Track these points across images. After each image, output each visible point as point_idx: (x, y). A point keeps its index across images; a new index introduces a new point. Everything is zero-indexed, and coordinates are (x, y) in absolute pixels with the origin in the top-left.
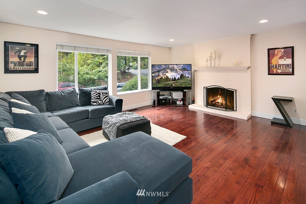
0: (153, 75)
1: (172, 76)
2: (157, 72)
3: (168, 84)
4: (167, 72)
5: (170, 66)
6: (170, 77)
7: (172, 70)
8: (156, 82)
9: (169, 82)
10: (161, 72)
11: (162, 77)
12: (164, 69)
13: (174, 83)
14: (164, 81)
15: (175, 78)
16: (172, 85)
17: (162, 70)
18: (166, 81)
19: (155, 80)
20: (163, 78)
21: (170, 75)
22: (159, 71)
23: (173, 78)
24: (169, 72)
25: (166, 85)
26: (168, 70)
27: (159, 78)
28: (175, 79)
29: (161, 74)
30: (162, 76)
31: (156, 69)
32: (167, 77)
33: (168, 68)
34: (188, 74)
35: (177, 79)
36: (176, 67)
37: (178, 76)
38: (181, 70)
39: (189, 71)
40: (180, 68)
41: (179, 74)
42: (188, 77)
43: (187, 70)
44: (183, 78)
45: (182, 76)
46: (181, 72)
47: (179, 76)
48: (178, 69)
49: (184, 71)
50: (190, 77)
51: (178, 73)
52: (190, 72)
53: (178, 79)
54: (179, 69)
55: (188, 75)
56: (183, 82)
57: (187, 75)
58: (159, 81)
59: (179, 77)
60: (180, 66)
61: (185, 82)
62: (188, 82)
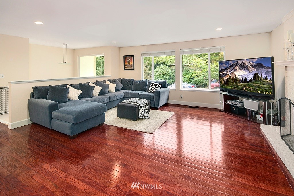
1: (242, 76)
2: (224, 69)
3: (238, 87)
4: (236, 70)
5: (239, 62)
6: (239, 77)
7: (243, 67)
8: (224, 83)
9: (238, 84)
10: (229, 70)
11: (230, 77)
12: (232, 66)
13: (245, 86)
14: (232, 82)
15: (246, 79)
16: (242, 89)
17: (229, 67)
18: (235, 82)
19: (223, 79)
20: (232, 78)
21: (240, 74)
22: (226, 69)
23: (244, 78)
24: (238, 69)
25: (234, 88)
26: (237, 68)
27: (227, 77)
28: (245, 81)
29: (229, 73)
30: (230, 75)
32: (236, 77)
33: (237, 65)
34: (267, 73)
35: (248, 80)
36: (246, 63)
37: (250, 77)
38: (255, 67)
39: (268, 68)
40: (252, 64)
41: (251, 73)
42: (267, 79)
43: (264, 67)
44: (258, 80)
45: (256, 76)
46: (254, 71)
47: (252, 76)
48: (249, 66)
49: (259, 68)
50: (269, 78)
51: (251, 71)
53: (251, 81)
54: (251, 65)
55: (266, 76)
56: (258, 86)
57: (264, 75)
58: (227, 82)
59: (252, 78)
60: (252, 62)
61: (261, 87)
62: (267, 88)
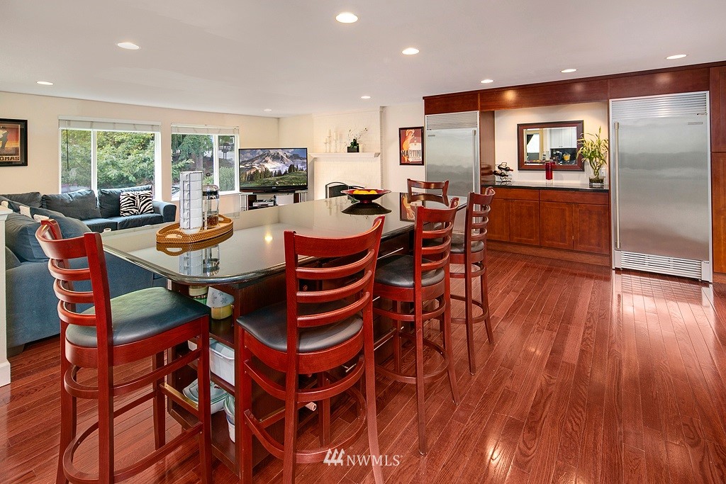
0: (241, 166)
1: (274, 168)
2: (248, 161)
3: (269, 182)
4: (266, 162)
5: (272, 152)
6: (271, 170)
7: (276, 158)
8: (248, 180)
9: (270, 179)
10: (256, 161)
11: (257, 171)
12: (261, 156)
13: (278, 180)
14: (260, 177)
15: (280, 172)
16: (275, 183)
17: (257, 158)
18: (265, 177)
19: (246, 175)
20: (260, 171)
21: (272, 166)
22: (252, 160)
23: (277, 171)
24: (270, 161)
25: (264, 184)
26: (268, 158)
27: (252, 171)
28: (280, 174)
29: (256, 166)
30: (258, 168)
31: (246, 157)
32: (267, 171)
33: (268, 155)
34: (303, 164)
35: (283, 173)
36: (281, 153)
37: (285, 169)
38: (290, 158)
39: (304, 159)
40: (288, 154)
41: (287, 165)
42: (302, 170)
43: (301, 159)
44: (294, 171)
45: (291, 168)
46: (290, 162)
47: (287, 168)
48: (285, 157)
49: (295, 159)
50: (304, 169)
51: (286, 163)
52: (305, 161)
53: (285, 173)
54: (287, 156)
56: (293, 179)
57: (300, 167)
58: (251, 178)
59: (287, 170)
60: (288, 152)
61: (296, 178)
62: (302, 178)
